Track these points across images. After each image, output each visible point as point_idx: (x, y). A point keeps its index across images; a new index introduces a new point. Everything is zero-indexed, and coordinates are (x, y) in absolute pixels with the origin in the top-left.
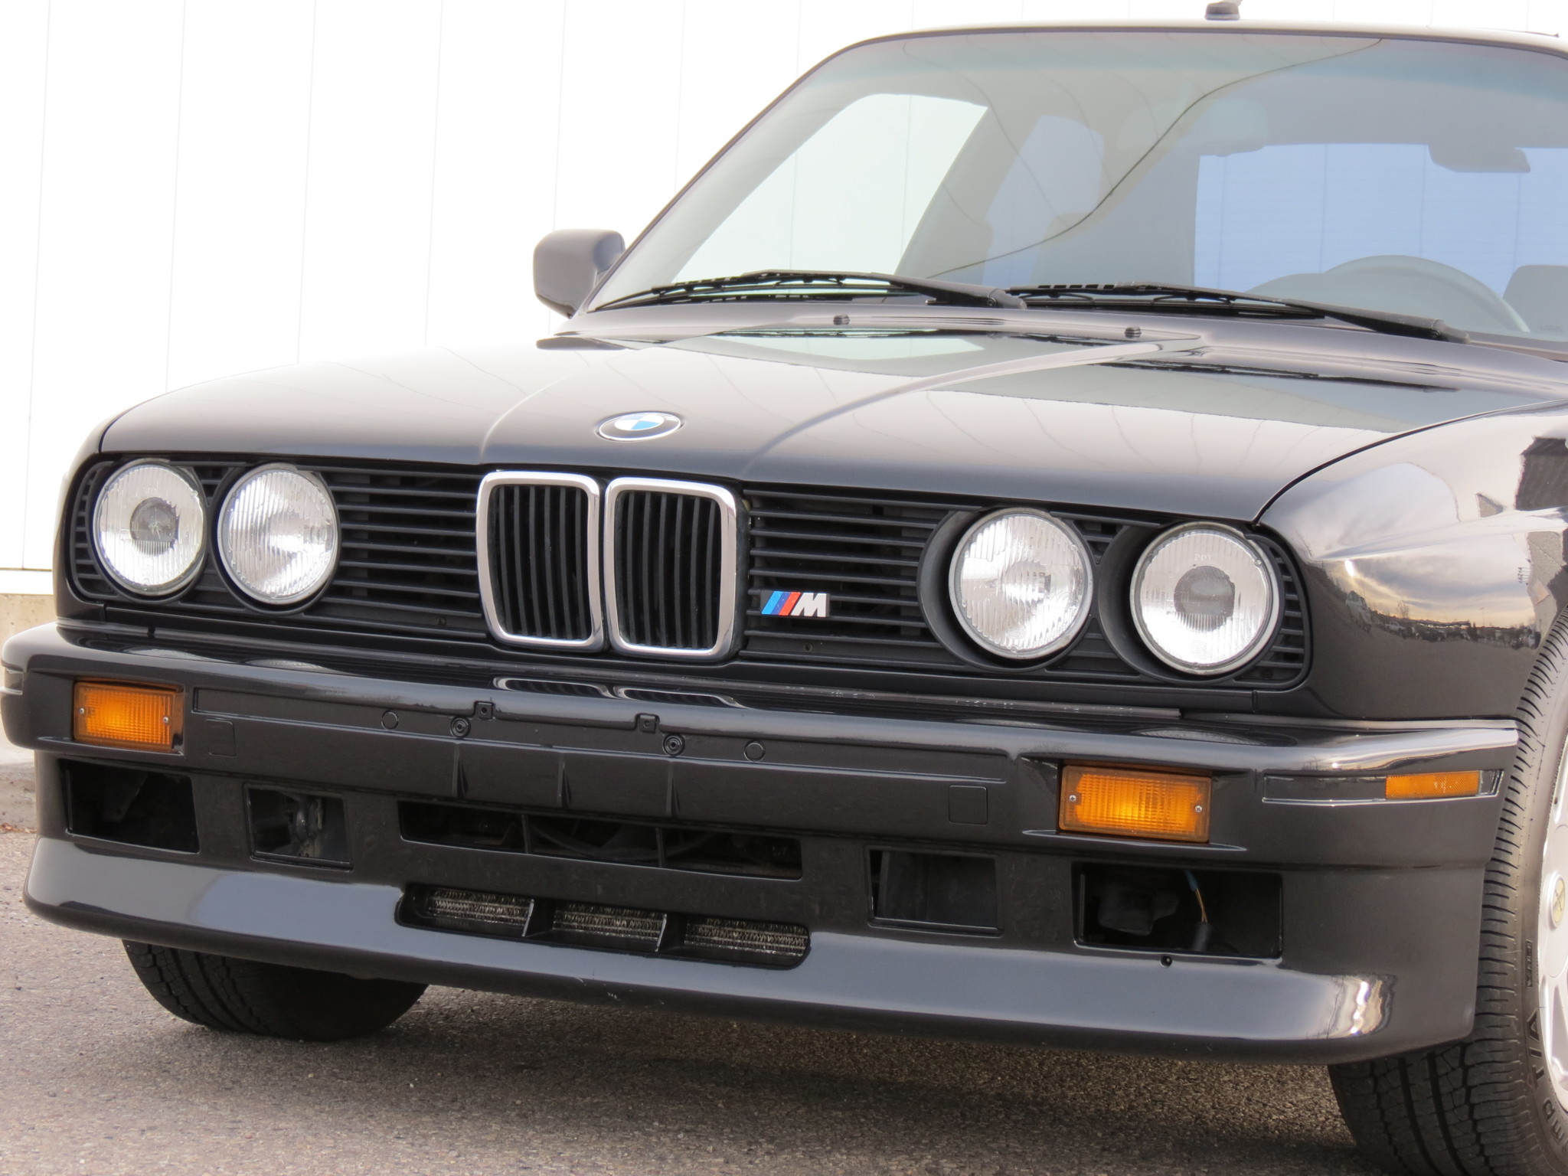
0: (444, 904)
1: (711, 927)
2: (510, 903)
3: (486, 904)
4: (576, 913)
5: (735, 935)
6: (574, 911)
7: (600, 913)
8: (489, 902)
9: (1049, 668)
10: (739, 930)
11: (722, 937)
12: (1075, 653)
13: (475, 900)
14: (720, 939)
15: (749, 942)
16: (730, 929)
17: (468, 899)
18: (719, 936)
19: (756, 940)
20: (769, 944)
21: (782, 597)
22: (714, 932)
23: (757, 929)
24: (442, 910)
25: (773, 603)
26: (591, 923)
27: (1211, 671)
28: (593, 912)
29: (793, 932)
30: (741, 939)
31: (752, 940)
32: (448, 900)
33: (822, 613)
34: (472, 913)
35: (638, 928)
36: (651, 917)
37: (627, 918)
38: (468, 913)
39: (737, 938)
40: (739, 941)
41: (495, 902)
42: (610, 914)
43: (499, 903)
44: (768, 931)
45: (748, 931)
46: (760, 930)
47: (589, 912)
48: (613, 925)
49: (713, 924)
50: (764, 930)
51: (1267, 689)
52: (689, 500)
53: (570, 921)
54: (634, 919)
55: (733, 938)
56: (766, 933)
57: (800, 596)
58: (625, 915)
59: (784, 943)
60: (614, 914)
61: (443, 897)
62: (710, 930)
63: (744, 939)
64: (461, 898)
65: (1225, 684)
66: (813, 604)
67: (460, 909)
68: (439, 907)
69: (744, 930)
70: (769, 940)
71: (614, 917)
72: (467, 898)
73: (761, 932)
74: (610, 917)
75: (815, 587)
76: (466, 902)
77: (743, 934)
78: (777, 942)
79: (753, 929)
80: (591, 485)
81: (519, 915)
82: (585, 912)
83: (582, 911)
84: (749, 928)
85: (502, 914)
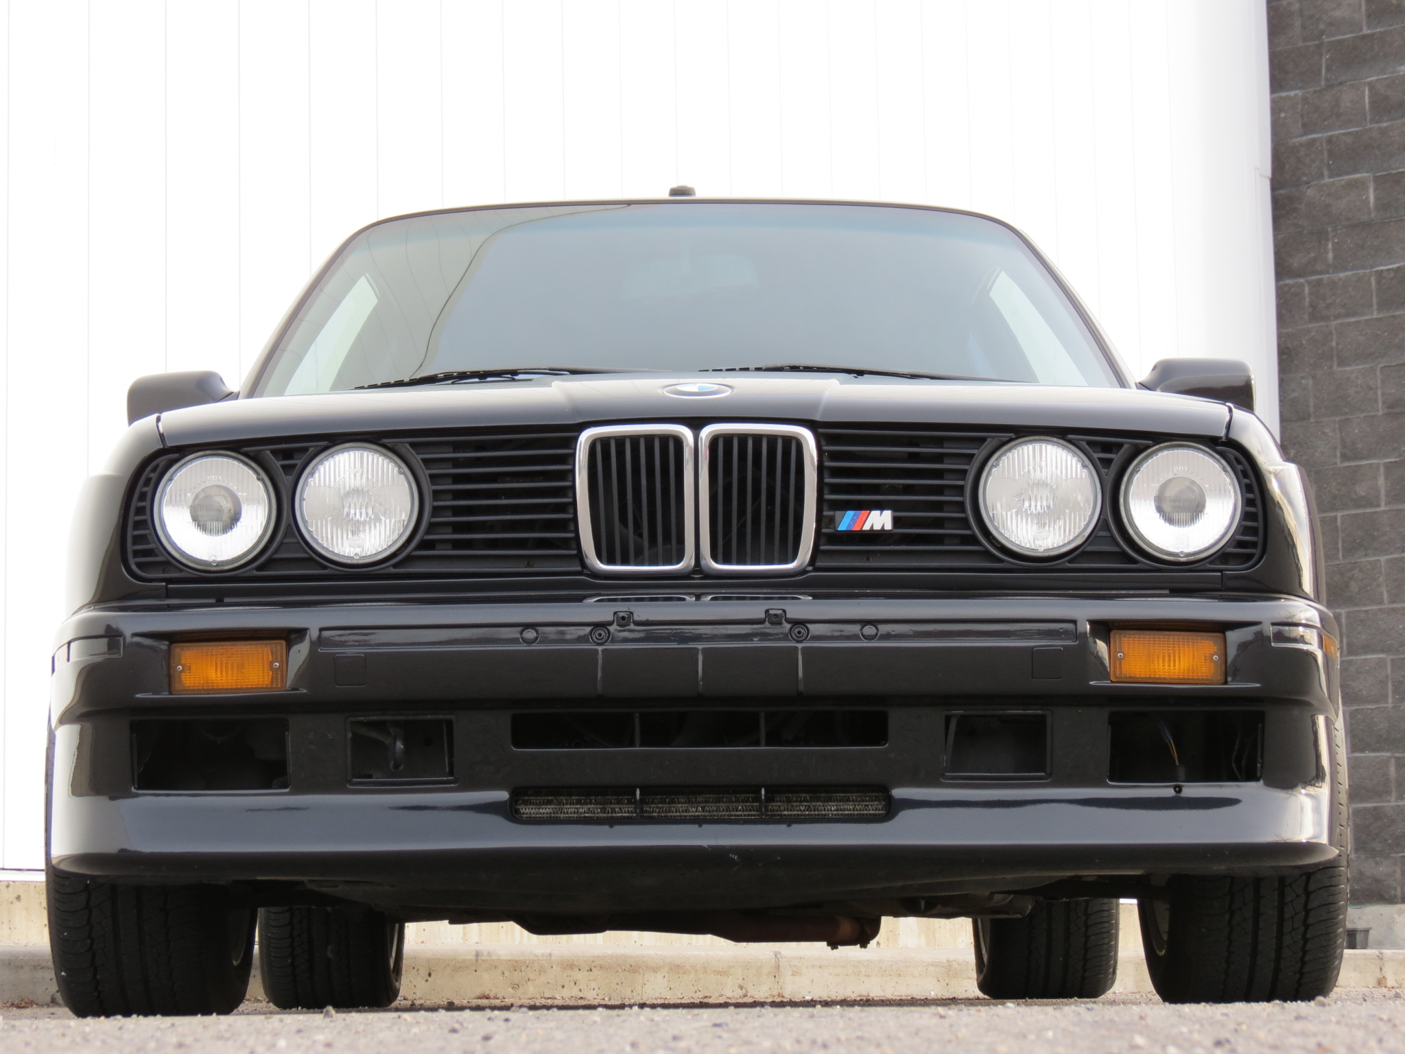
0: (527, 810)
1: (779, 804)
2: (591, 803)
3: (569, 806)
4: (653, 806)
5: (802, 808)
6: (652, 803)
7: (675, 803)
8: (570, 804)
9: (1070, 562)
10: (805, 804)
11: (791, 811)
12: (1090, 548)
13: (557, 805)
14: (790, 813)
15: (817, 813)
16: (798, 804)
17: (550, 804)
18: (788, 810)
19: (821, 810)
20: (835, 812)
21: (854, 515)
22: (782, 808)
23: (821, 801)
24: (528, 816)
25: (847, 521)
26: (669, 812)
27: (1192, 558)
28: (669, 803)
29: (853, 801)
30: (808, 810)
31: (818, 810)
32: (531, 807)
33: (888, 526)
34: (557, 815)
35: (713, 811)
36: (723, 802)
37: (702, 805)
38: (553, 815)
39: (804, 810)
40: (807, 813)
41: (577, 804)
42: (685, 803)
43: (580, 804)
44: (831, 801)
45: (813, 804)
46: (824, 801)
47: (665, 803)
48: (689, 812)
49: (780, 801)
50: (828, 802)
51: (1233, 569)
52: (772, 439)
53: (649, 812)
54: (708, 804)
55: (801, 810)
56: (831, 803)
57: (869, 513)
58: (699, 802)
59: (847, 810)
60: (689, 803)
61: (527, 805)
62: (779, 806)
63: (811, 811)
64: (544, 804)
65: (1202, 568)
66: (880, 520)
67: (544, 813)
68: (524, 813)
69: (809, 804)
70: (832, 808)
71: (690, 805)
72: (549, 802)
73: (826, 804)
74: (686, 805)
75: (881, 506)
76: (549, 806)
77: (809, 806)
78: (841, 810)
79: (817, 801)
80: (686, 433)
81: (601, 812)
82: (662, 803)
83: (658, 803)
84: (814, 801)
85: (585, 812)
